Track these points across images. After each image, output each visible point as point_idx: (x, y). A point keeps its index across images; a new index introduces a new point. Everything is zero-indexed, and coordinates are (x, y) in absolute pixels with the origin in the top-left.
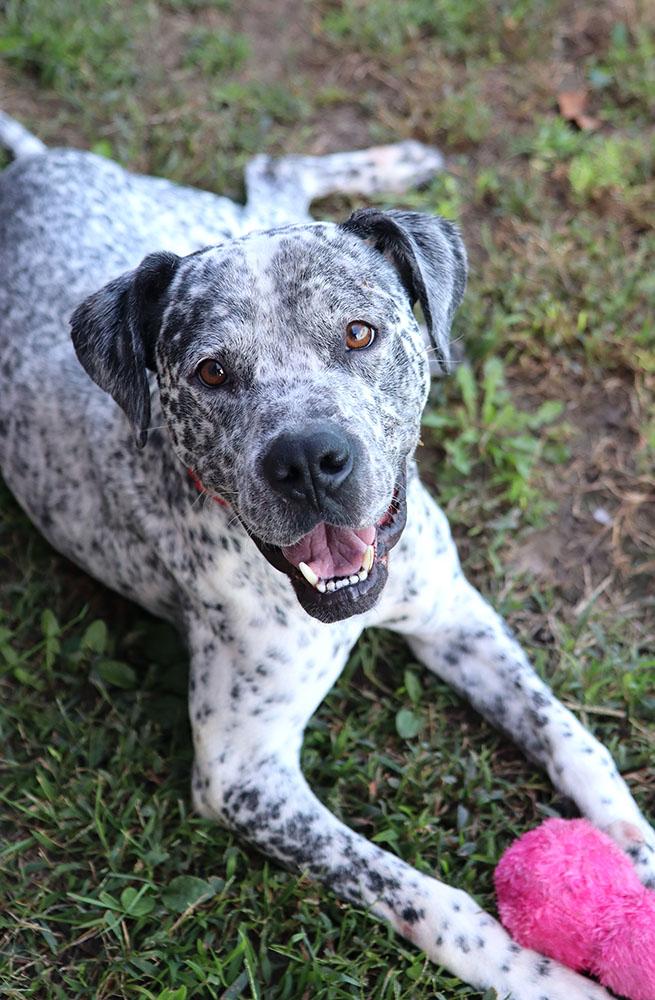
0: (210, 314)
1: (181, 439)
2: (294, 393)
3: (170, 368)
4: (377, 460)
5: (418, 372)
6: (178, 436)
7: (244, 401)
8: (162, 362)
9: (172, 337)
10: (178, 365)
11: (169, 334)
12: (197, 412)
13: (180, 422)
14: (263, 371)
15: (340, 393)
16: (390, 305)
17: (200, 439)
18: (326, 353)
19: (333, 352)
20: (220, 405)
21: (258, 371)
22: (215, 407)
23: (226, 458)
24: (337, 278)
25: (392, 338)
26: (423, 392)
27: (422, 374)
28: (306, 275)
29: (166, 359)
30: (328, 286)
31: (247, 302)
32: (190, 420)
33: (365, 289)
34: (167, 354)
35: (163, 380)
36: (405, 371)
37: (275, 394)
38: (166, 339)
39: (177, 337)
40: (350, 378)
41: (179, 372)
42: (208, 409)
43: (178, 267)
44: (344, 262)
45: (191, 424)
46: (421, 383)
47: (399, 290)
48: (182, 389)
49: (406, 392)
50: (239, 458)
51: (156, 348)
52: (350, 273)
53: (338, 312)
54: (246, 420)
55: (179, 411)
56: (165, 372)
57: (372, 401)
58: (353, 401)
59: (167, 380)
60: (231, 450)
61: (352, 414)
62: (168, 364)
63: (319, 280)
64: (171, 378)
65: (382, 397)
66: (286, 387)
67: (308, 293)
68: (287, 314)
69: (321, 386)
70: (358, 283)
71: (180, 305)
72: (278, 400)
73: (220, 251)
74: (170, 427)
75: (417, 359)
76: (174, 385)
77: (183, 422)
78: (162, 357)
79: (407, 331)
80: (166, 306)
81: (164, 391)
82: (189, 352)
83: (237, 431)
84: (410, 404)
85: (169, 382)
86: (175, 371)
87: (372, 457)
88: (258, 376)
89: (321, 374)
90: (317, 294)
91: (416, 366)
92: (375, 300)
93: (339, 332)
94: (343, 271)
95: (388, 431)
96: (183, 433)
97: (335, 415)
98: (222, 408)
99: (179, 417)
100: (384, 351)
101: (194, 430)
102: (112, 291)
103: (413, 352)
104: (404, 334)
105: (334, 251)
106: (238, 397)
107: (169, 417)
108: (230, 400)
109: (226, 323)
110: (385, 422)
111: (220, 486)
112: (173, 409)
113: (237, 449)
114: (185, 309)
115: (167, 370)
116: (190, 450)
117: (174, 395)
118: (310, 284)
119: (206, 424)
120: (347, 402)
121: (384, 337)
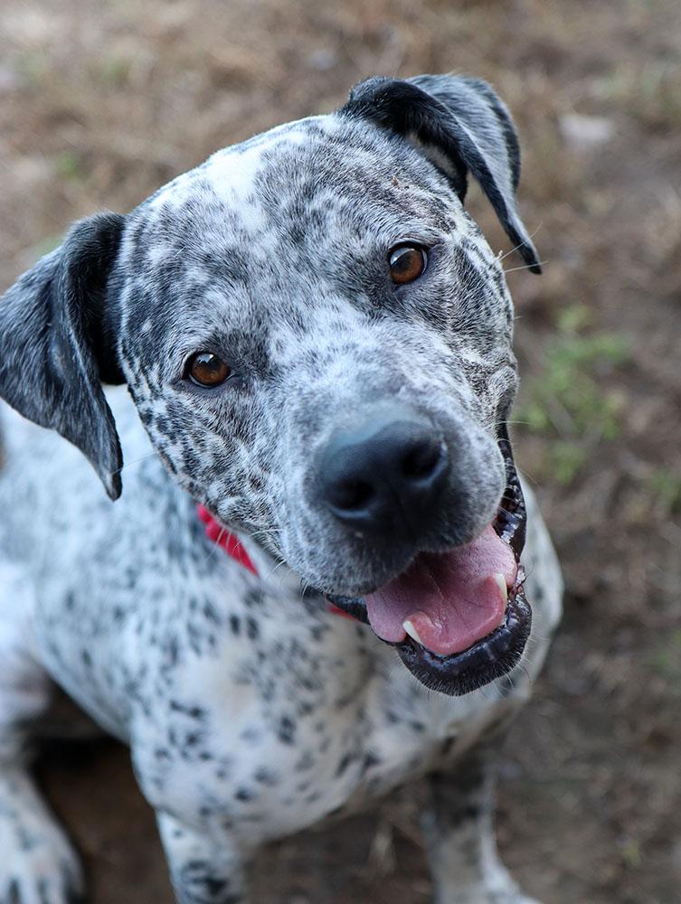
0: (183, 285)
1: (180, 465)
2: (334, 369)
3: (145, 372)
4: (480, 439)
5: (496, 292)
6: (175, 462)
7: (262, 397)
8: (132, 365)
9: (139, 327)
10: (156, 366)
11: (134, 324)
12: (197, 424)
13: (175, 443)
14: (280, 346)
15: (400, 352)
16: (437, 208)
17: (207, 460)
18: (364, 298)
19: (374, 295)
20: (229, 409)
21: (273, 347)
22: (223, 411)
23: (253, 481)
24: (354, 185)
25: (452, 253)
26: (509, 316)
27: (502, 293)
28: (309, 192)
29: (137, 361)
30: (344, 201)
31: (231, 253)
32: (189, 437)
33: (398, 192)
34: (137, 354)
35: (137, 392)
36: (480, 294)
37: (304, 376)
38: (132, 334)
39: (147, 327)
40: (409, 327)
41: (161, 377)
42: (212, 418)
43: (123, 229)
44: (358, 160)
45: (191, 442)
46: (503, 306)
47: (442, 184)
48: (170, 398)
49: (489, 323)
50: (272, 479)
51: (120, 349)
52: (371, 174)
53: (369, 236)
54: (272, 424)
55: (170, 429)
56: (138, 380)
57: (447, 351)
58: (422, 359)
59: (144, 390)
60: (257, 470)
61: (426, 379)
62: (142, 367)
63: (328, 194)
64: (151, 386)
65: (458, 340)
66: (319, 363)
67: (318, 218)
68: (294, 255)
69: (370, 349)
70: (386, 185)
71: (140, 281)
72: (314, 386)
73: (175, 191)
74: (163, 453)
75: (491, 273)
76: (156, 395)
77: (179, 442)
78: (130, 359)
79: (468, 237)
80: (121, 285)
81: (144, 406)
82: (168, 346)
83: (261, 442)
84: (498, 339)
85: (147, 392)
86: (154, 376)
87: (472, 436)
88: (275, 357)
89: (366, 331)
90: (332, 218)
91: (492, 284)
92: (415, 206)
93: (377, 265)
94: (359, 174)
95: (480, 387)
96: (181, 457)
97: (403, 389)
98: (233, 411)
99: (172, 437)
100: (446, 274)
101: (196, 450)
102: (30, 285)
103: (484, 265)
104: (465, 242)
105: (340, 148)
106: (251, 393)
107: (158, 440)
108: (241, 400)
109: (210, 295)
110: (472, 375)
111: (248, 520)
112: (162, 427)
113: (266, 468)
114: (146, 284)
115: (142, 377)
116: (194, 477)
117: (159, 408)
118: (317, 204)
119: (212, 439)
120: (412, 363)
121: (442, 254)
